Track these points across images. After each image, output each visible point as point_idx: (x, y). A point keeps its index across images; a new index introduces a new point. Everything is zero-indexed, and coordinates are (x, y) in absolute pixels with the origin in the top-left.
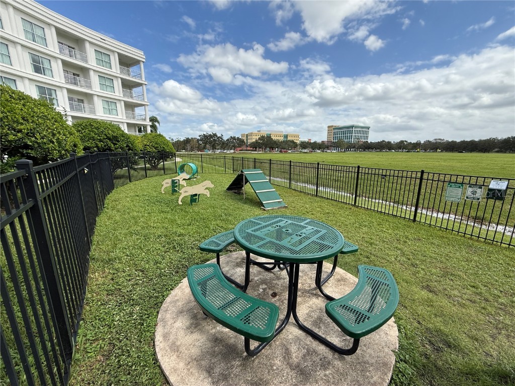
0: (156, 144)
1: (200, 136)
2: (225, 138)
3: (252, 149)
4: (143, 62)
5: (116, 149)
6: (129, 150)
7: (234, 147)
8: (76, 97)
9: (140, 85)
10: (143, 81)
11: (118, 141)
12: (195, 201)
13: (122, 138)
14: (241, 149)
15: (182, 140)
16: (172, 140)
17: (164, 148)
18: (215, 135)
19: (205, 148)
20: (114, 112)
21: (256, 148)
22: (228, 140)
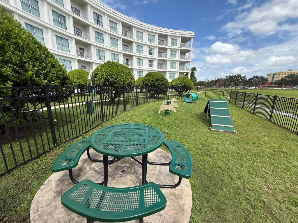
0: (182, 82)
1: (226, 77)
2: (248, 78)
3: (277, 86)
4: (193, 38)
5: (157, 85)
6: (163, 85)
7: (256, 85)
8: (161, 62)
9: (189, 51)
10: (191, 48)
11: (159, 81)
12: (167, 113)
13: (161, 79)
14: (264, 86)
15: (214, 80)
16: (208, 80)
17: (186, 84)
18: (240, 76)
19: (229, 85)
20: (174, 67)
21: (281, 85)
22: (250, 79)
